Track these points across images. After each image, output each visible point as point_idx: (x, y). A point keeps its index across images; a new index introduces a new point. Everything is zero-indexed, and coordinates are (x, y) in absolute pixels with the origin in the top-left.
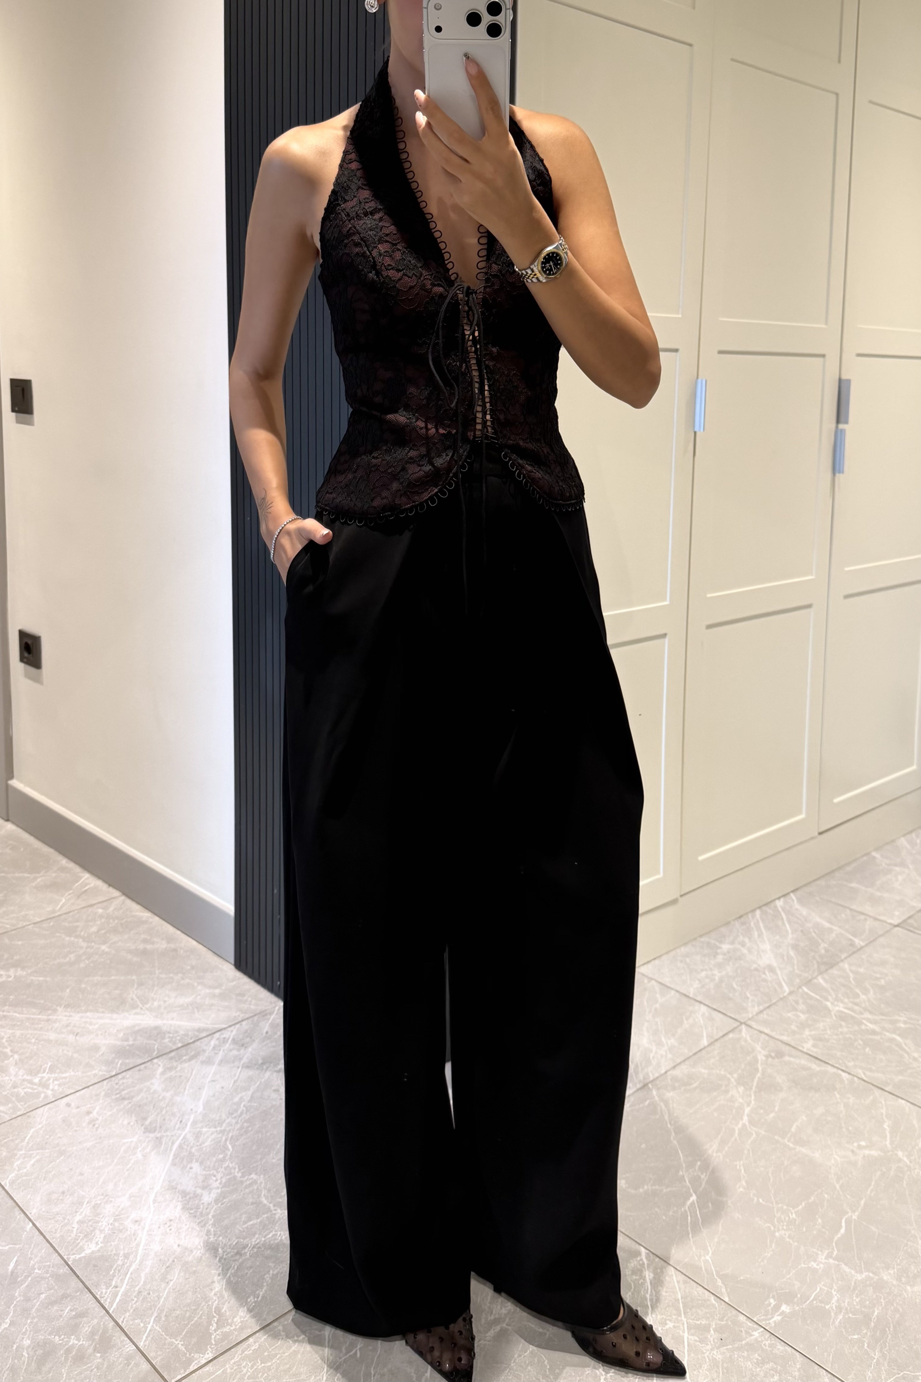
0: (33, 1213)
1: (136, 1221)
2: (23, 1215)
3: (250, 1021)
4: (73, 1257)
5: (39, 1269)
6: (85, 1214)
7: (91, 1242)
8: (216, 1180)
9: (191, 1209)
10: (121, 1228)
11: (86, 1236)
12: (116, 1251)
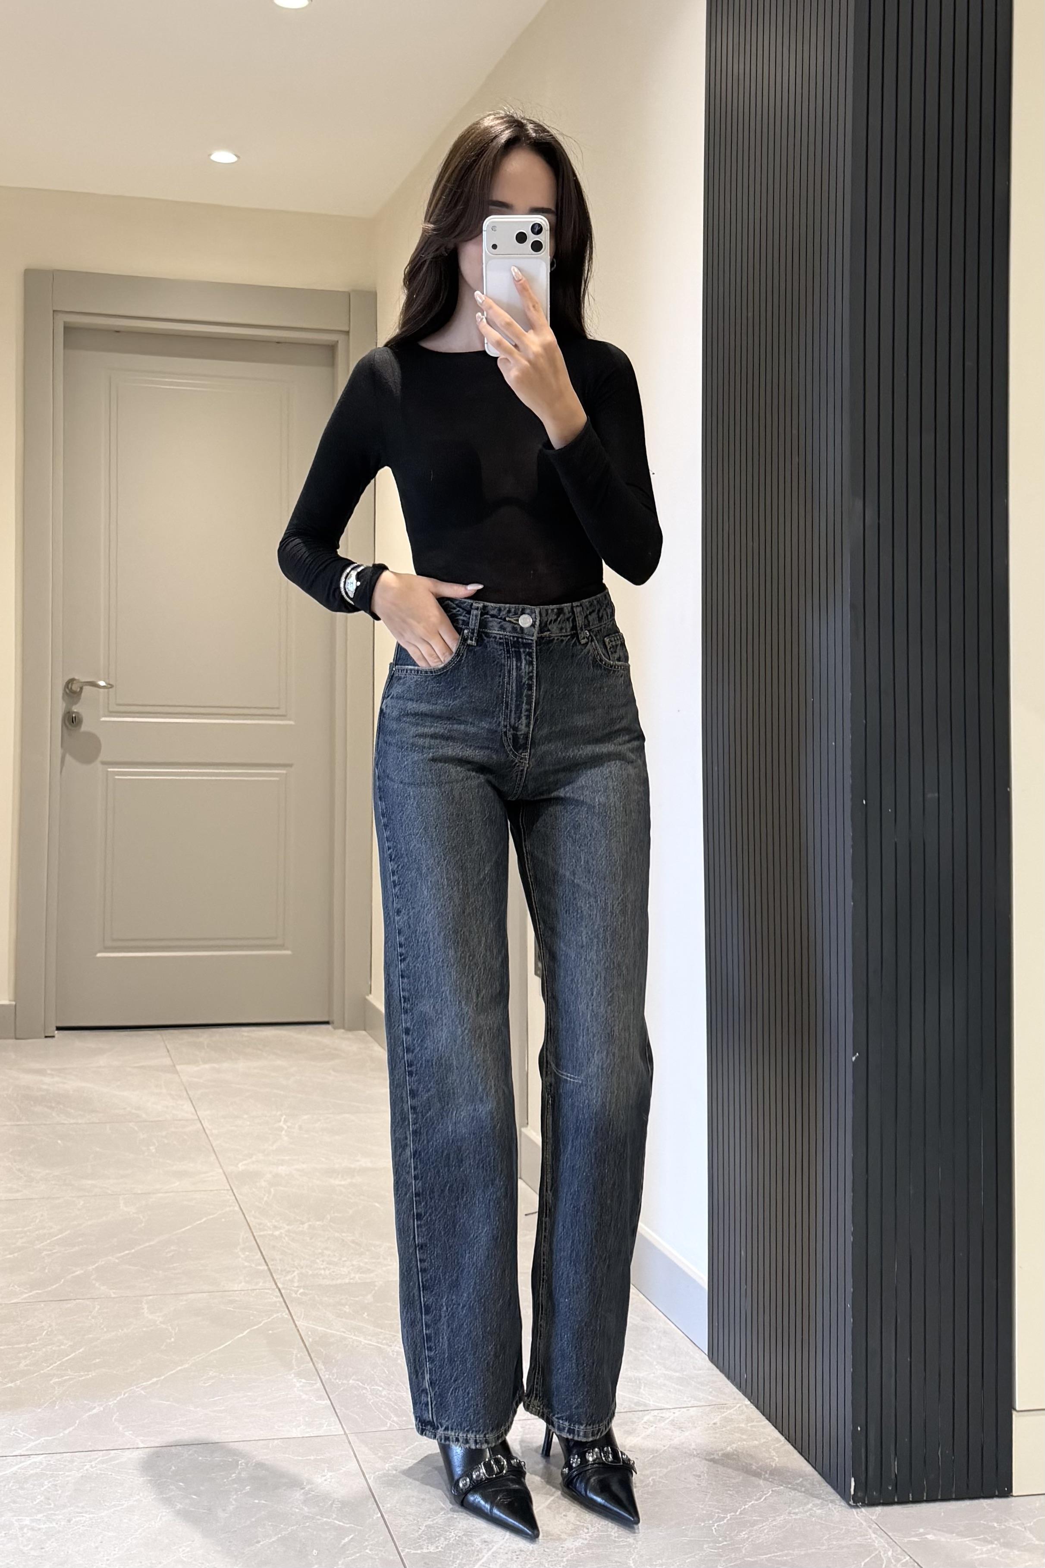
0: (386, 1507)
1: (485, 1542)
2: (375, 1505)
3: (703, 1408)
4: (407, 1550)
5: (370, 1550)
6: (437, 1523)
7: (432, 1543)
8: (588, 1533)
9: (548, 1548)
10: (468, 1542)
11: (428, 1538)
12: (453, 1558)
